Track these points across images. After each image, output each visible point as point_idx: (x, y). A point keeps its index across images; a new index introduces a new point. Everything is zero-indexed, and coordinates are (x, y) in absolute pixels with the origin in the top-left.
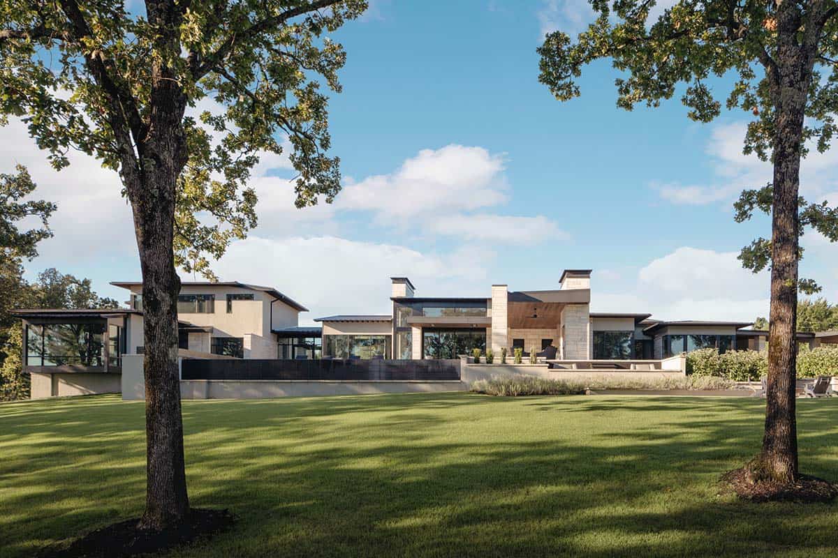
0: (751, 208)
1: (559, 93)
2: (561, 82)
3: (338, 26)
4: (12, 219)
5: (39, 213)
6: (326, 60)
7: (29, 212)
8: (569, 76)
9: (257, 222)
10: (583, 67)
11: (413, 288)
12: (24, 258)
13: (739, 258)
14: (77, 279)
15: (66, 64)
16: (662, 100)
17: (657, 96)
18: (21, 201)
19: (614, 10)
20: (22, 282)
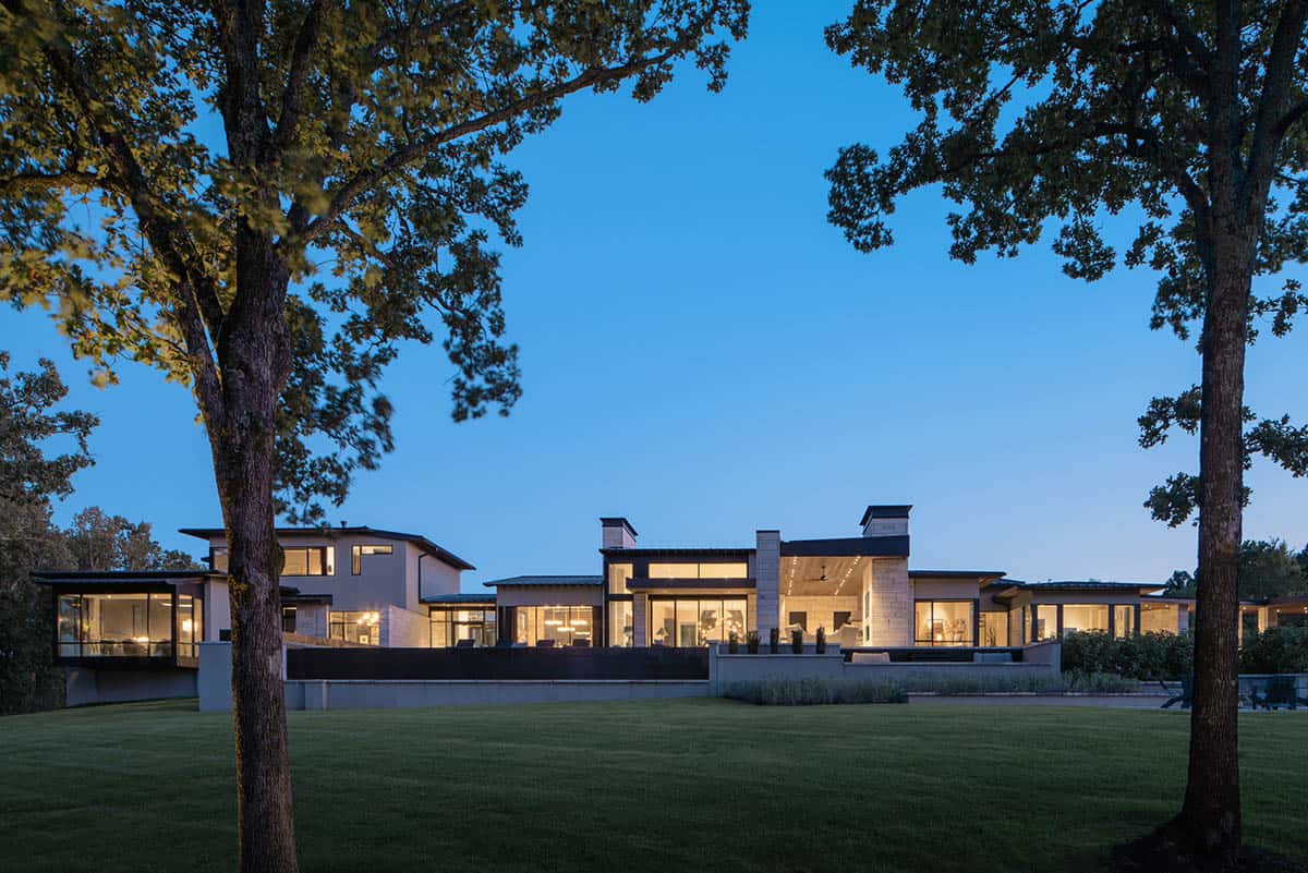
0: (1166, 426)
1: (861, 239)
2: (864, 223)
3: (515, 143)
4: (35, 438)
5: (73, 429)
6: (497, 197)
7: (59, 429)
8: (876, 213)
9: (393, 443)
10: (898, 199)
11: (635, 534)
12: (53, 497)
13: (1147, 504)
14: (130, 522)
15: (111, 231)
16: (1022, 245)
17: (1015, 239)
18: (49, 412)
19: (946, 106)
20: (50, 528)
